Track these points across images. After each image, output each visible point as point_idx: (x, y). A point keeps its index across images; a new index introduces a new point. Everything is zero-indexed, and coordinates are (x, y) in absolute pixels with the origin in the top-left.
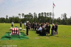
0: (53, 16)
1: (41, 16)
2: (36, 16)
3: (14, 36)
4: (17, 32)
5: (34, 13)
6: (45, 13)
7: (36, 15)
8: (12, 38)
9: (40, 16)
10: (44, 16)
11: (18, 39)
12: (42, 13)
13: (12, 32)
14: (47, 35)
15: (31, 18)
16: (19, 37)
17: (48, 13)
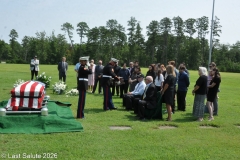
0: (214, 33)
1: (161, 32)
2: (138, 32)
5: (132, 22)
6: (179, 21)
7: (139, 28)
9: (154, 34)
10: (173, 31)
12: (166, 22)
15: (119, 44)
17: (190, 22)
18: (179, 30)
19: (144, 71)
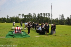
0: (51, 16)
1: (40, 16)
2: (35, 16)
3: (17, 35)
4: (20, 31)
6: (44, 14)
7: (35, 15)
8: (15, 36)
9: (39, 16)
10: (43, 16)
11: (21, 37)
12: (41, 14)
13: (16, 31)
14: (46, 34)
15: (31, 19)
16: (22, 36)
18: (44, 16)
19: (40, 25)
